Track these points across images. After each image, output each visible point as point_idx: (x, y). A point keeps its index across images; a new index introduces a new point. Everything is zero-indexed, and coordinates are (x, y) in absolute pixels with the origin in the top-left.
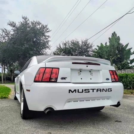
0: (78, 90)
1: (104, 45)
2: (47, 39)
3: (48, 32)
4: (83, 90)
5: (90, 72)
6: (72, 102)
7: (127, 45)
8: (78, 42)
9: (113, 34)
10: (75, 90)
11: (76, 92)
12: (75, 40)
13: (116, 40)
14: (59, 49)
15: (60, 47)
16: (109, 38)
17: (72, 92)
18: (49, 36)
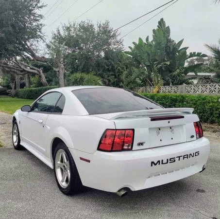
0: (162, 161)
1: (145, 41)
2: (38, 20)
3: (41, 7)
4: (168, 160)
5: (171, 128)
6: (153, 176)
7: (181, 42)
8: (91, 26)
9: (159, 23)
10: (159, 161)
11: (159, 164)
12: (86, 21)
13: (164, 33)
14: (56, 38)
15: (59, 33)
16: (154, 31)
17: (155, 164)
18: (41, 16)
